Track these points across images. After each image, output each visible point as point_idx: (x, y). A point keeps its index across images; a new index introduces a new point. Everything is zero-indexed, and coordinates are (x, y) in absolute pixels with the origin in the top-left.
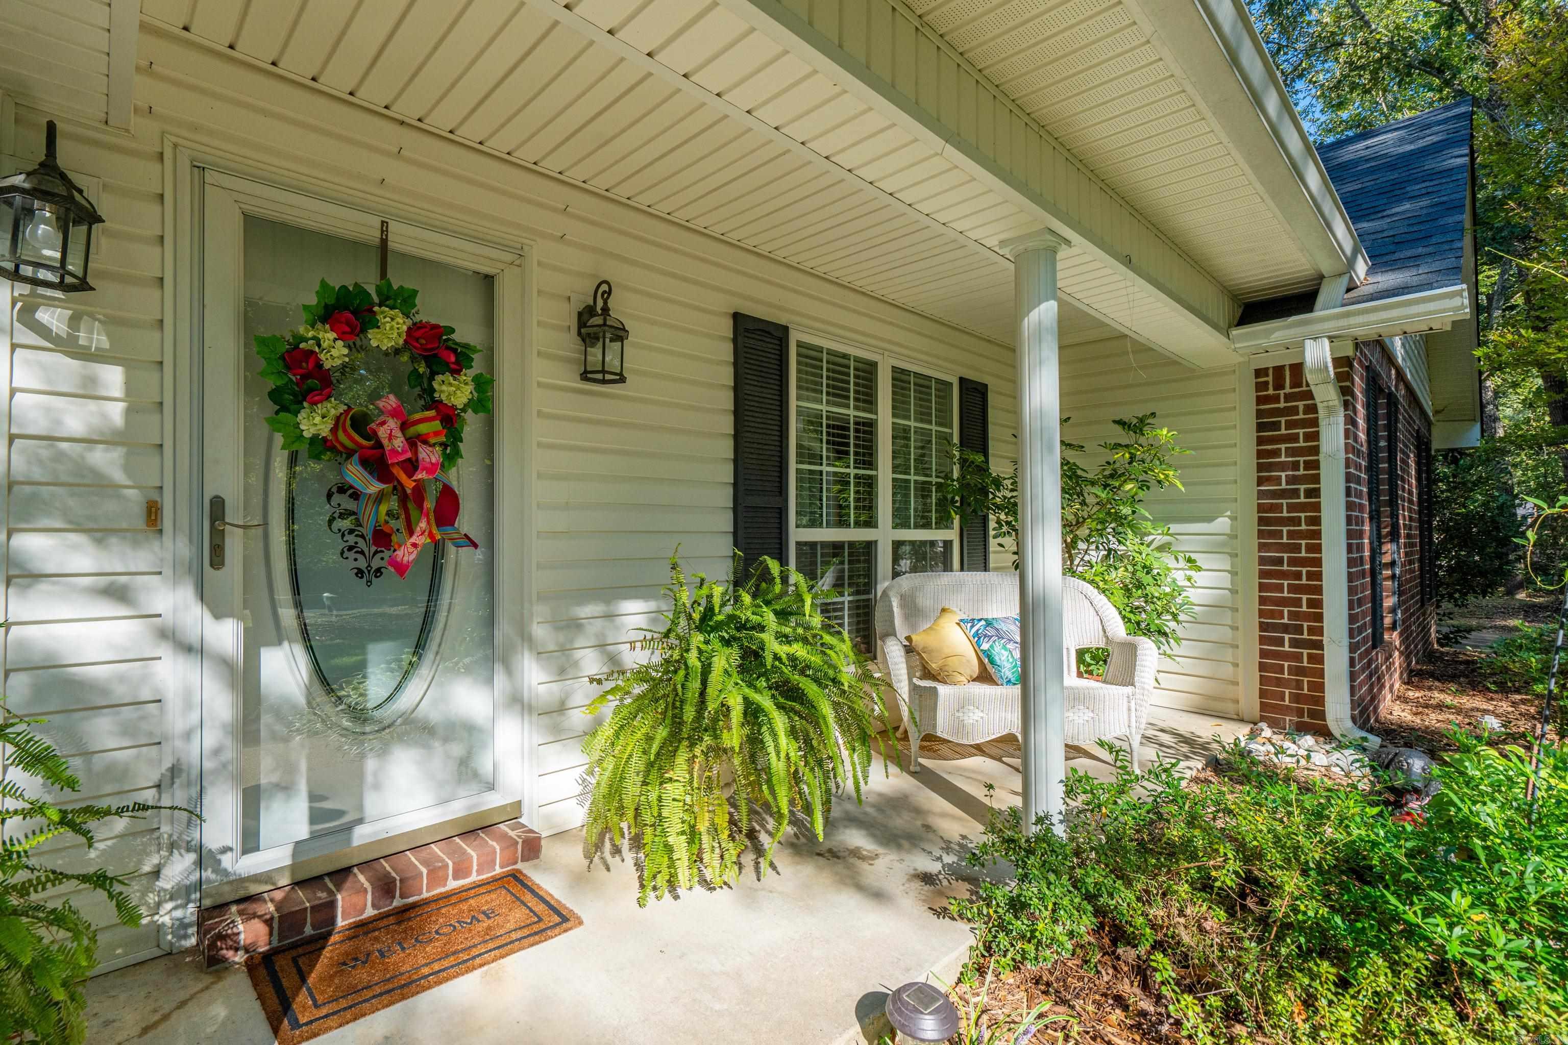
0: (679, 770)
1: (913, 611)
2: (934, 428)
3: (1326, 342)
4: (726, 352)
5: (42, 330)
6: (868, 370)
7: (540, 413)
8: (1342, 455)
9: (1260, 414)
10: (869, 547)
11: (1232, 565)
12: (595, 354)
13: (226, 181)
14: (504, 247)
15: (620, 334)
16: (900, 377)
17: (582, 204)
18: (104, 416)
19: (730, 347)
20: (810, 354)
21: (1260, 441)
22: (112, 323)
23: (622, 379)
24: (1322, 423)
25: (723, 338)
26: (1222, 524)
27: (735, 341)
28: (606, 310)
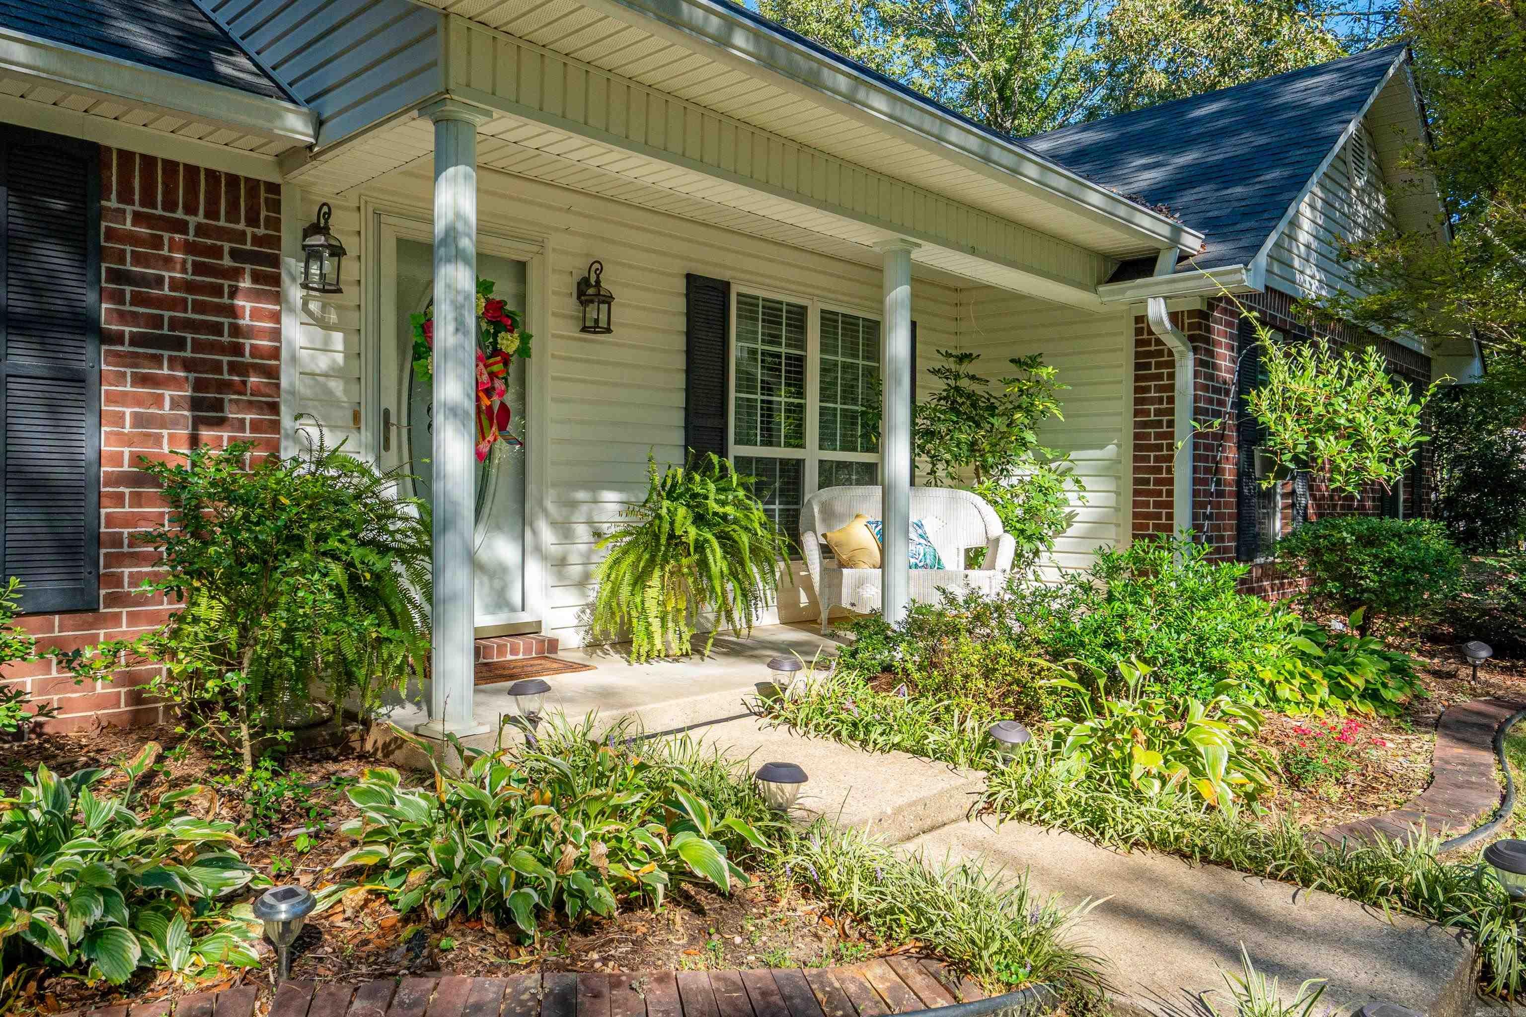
0: (655, 580)
1: (829, 514)
2: (861, 362)
3: (1162, 300)
4: (681, 305)
5: (310, 314)
6: (798, 315)
7: (553, 356)
8: (1191, 391)
9: (1138, 355)
10: (799, 464)
11: (1118, 487)
12: (591, 312)
13: (392, 220)
14: (533, 241)
15: (608, 300)
16: (828, 319)
17: (581, 203)
18: (334, 361)
19: (684, 300)
20: (748, 303)
21: (1137, 378)
22: (340, 308)
23: (608, 330)
24: (1177, 365)
25: (679, 294)
26: (1111, 450)
27: (687, 296)
28: (598, 282)
